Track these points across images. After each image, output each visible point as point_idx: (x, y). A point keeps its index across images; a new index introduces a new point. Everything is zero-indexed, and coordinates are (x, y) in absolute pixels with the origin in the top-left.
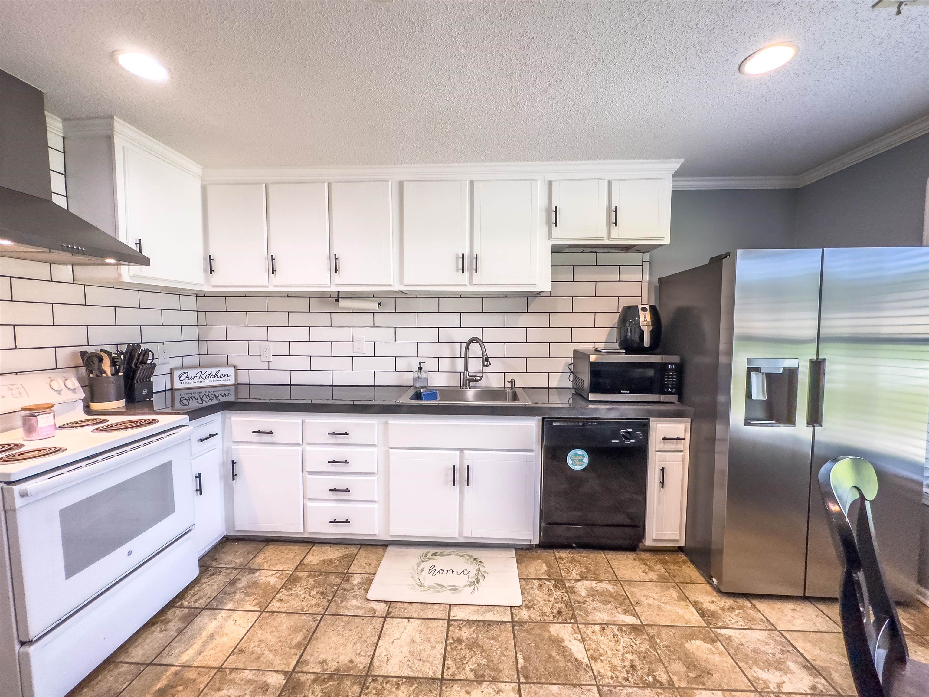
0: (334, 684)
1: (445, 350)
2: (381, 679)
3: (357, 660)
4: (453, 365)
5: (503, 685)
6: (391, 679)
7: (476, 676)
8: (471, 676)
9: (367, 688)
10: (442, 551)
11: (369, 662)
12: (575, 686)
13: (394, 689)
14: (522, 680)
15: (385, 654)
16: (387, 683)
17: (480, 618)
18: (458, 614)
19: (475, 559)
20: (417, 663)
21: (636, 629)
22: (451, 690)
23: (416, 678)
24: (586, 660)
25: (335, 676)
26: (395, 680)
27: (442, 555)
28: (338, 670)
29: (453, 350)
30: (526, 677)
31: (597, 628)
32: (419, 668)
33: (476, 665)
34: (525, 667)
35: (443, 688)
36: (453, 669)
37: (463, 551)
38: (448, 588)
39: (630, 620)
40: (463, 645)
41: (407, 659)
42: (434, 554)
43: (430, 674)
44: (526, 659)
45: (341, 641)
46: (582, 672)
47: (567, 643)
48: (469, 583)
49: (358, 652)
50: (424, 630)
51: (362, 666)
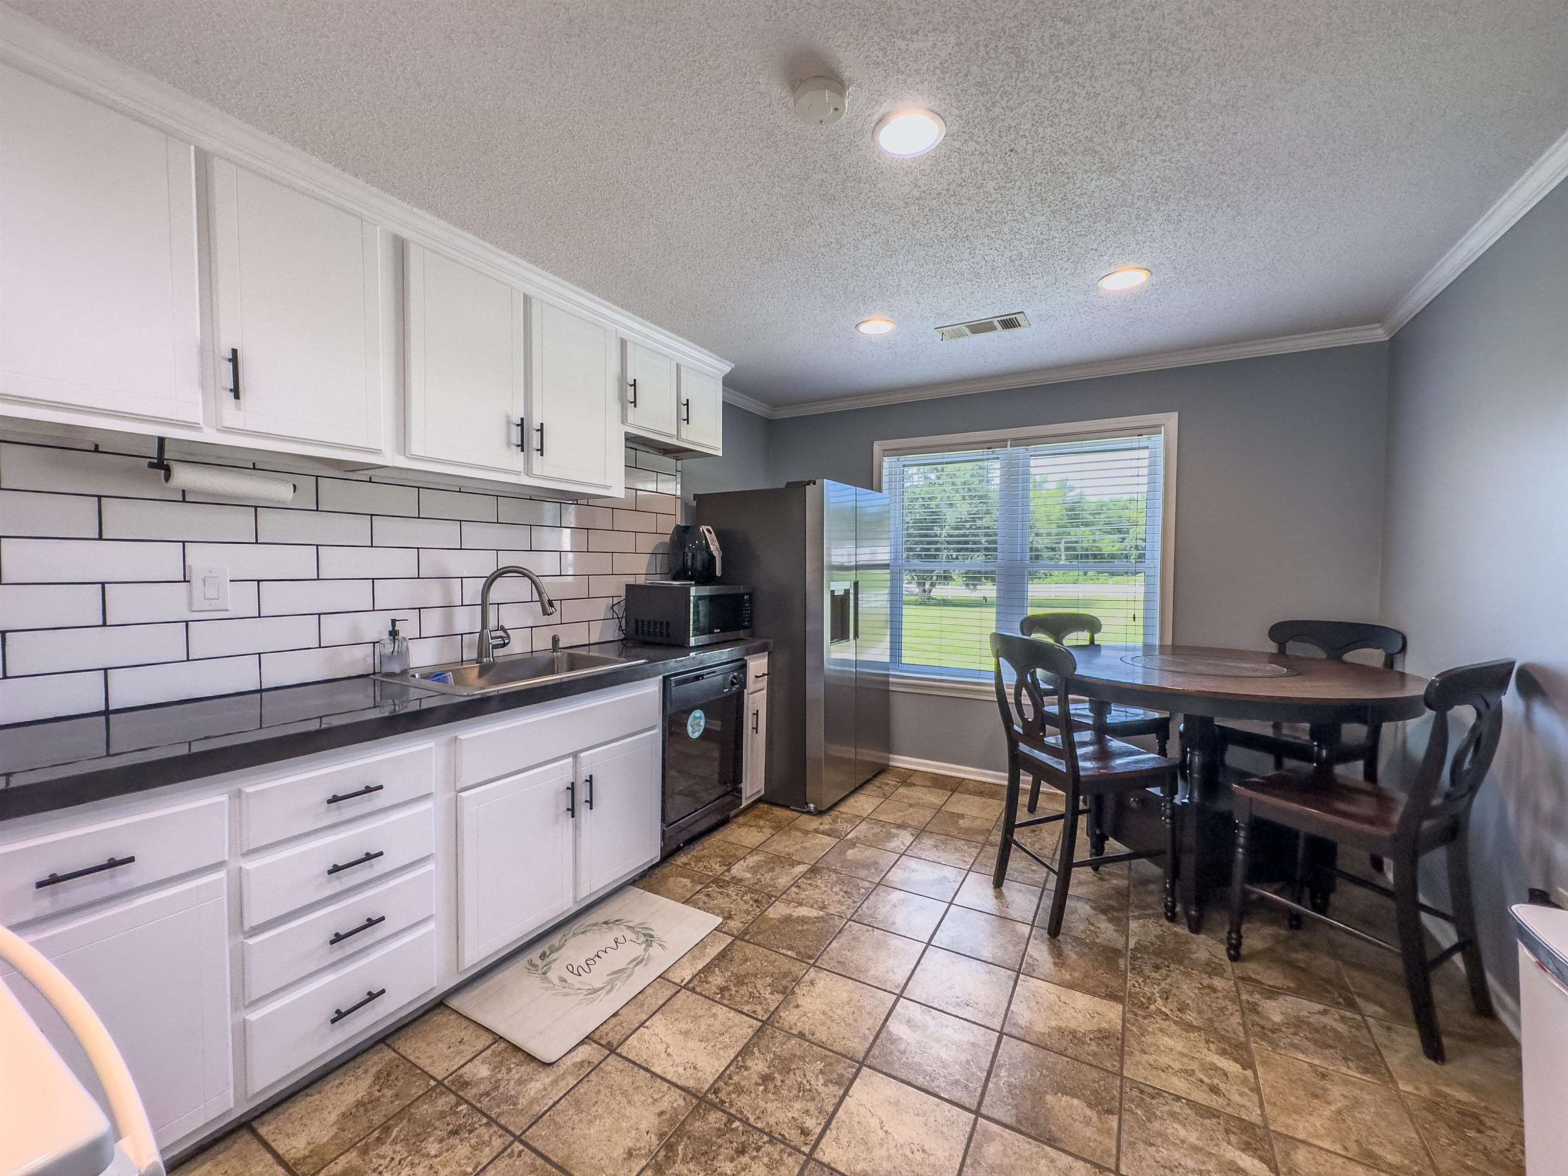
0: (686, 1144)
1: (433, 594)
2: (721, 1084)
3: (665, 1105)
4: (449, 620)
5: (806, 977)
6: (728, 1072)
7: (783, 993)
8: (780, 997)
9: (723, 1102)
10: (547, 946)
11: (679, 1091)
12: (840, 932)
13: (745, 1073)
14: (812, 962)
15: (681, 1070)
16: (731, 1078)
17: (707, 960)
18: (685, 974)
19: (605, 923)
20: (726, 1039)
21: (814, 870)
22: (784, 1019)
23: (746, 1046)
24: (821, 913)
25: (673, 1140)
26: (732, 1068)
27: (553, 950)
28: (661, 1136)
29: (447, 592)
30: (810, 957)
31: (794, 889)
32: (734, 1039)
33: (768, 988)
34: (798, 953)
35: (777, 1025)
36: (759, 1008)
37: (576, 926)
38: (631, 966)
39: (801, 869)
40: (734, 989)
41: (709, 1047)
42: (543, 956)
43: (751, 1032)
44: (790, 948)
45: (608, 1121)
46: (831, 922)
47: (795, 915)
48: (644, 945)
49: (650, 1100)
50: (677, 1015)
51: (681, 1102)
